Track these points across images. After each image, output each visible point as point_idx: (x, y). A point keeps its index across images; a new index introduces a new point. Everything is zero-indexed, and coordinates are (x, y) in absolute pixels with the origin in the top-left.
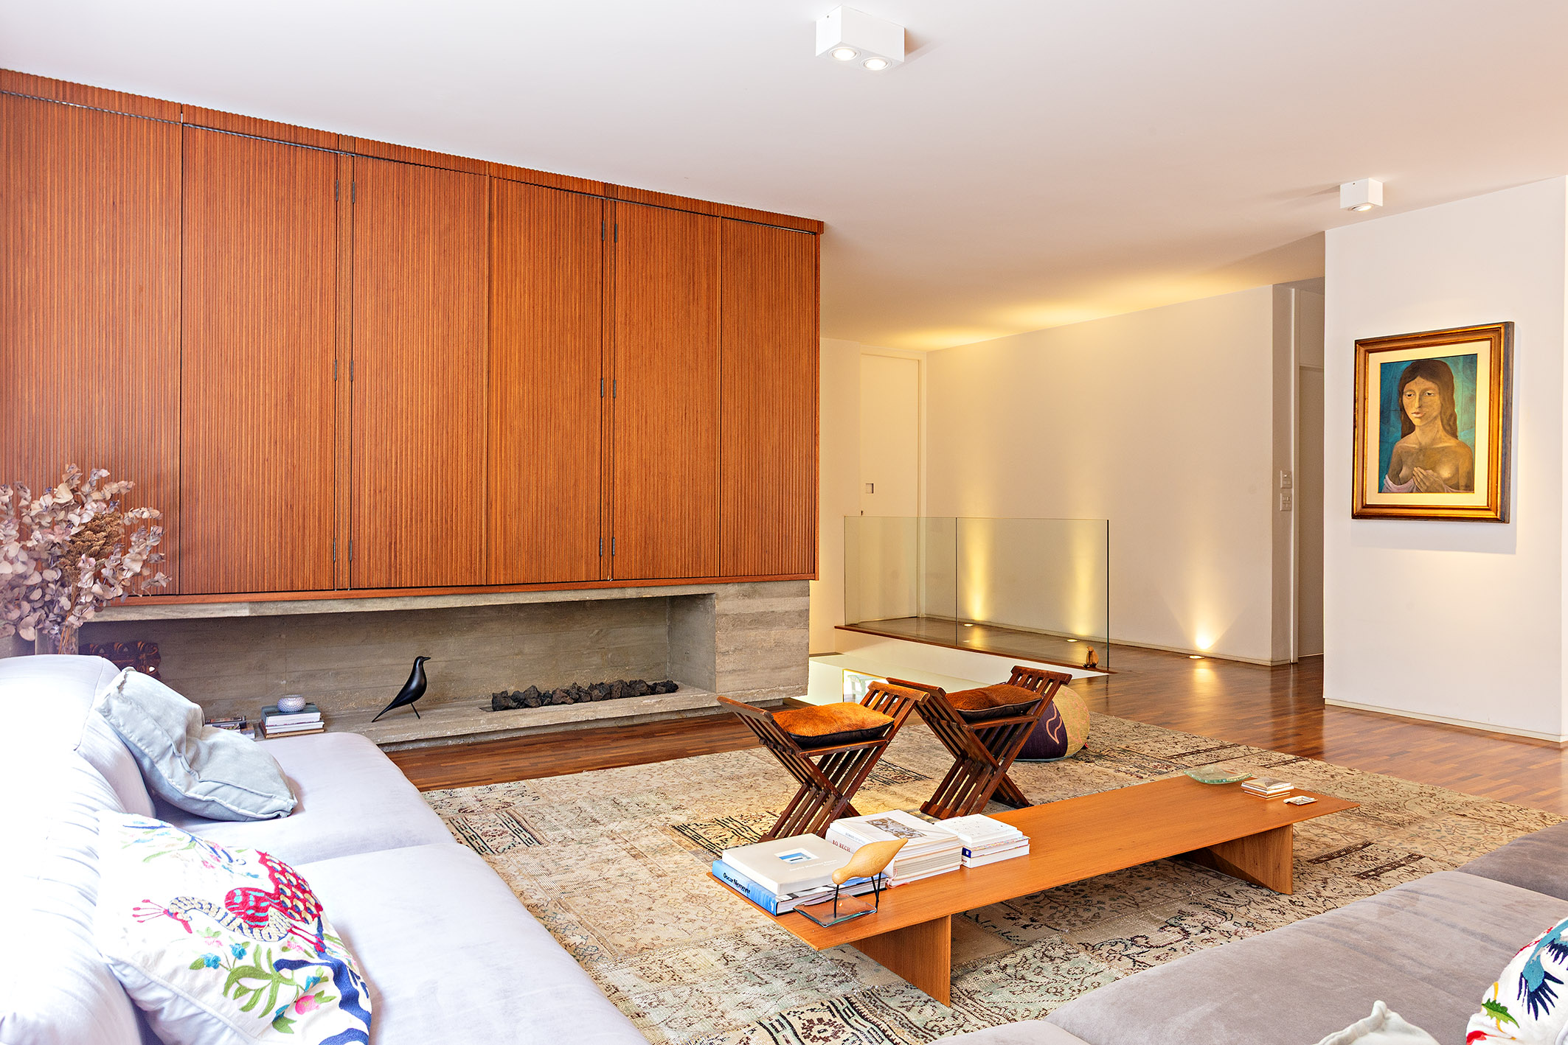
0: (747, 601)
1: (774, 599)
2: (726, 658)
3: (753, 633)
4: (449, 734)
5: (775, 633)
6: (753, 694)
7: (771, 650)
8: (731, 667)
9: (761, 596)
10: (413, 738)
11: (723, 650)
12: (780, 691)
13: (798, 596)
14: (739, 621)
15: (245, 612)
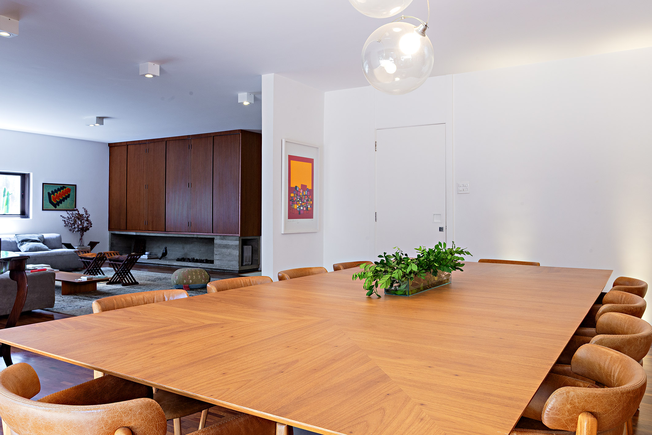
0: (222, 241)
1: (229, 241)
2: (216, 256)
3: (223, 250)
4: (162, 264)
5: (229, 250)
6: (223, 267)
7: (228, 255)
8: (218, 258)
9: (226, 240)
10: (156, 263)
11: (216, 254)
12: (230, 268)
13: (236, 240)
14: (221, 246)
15: (135, 234)
